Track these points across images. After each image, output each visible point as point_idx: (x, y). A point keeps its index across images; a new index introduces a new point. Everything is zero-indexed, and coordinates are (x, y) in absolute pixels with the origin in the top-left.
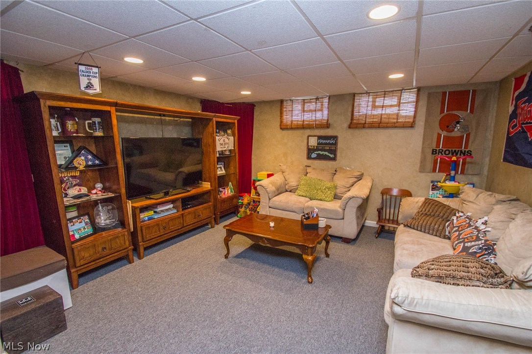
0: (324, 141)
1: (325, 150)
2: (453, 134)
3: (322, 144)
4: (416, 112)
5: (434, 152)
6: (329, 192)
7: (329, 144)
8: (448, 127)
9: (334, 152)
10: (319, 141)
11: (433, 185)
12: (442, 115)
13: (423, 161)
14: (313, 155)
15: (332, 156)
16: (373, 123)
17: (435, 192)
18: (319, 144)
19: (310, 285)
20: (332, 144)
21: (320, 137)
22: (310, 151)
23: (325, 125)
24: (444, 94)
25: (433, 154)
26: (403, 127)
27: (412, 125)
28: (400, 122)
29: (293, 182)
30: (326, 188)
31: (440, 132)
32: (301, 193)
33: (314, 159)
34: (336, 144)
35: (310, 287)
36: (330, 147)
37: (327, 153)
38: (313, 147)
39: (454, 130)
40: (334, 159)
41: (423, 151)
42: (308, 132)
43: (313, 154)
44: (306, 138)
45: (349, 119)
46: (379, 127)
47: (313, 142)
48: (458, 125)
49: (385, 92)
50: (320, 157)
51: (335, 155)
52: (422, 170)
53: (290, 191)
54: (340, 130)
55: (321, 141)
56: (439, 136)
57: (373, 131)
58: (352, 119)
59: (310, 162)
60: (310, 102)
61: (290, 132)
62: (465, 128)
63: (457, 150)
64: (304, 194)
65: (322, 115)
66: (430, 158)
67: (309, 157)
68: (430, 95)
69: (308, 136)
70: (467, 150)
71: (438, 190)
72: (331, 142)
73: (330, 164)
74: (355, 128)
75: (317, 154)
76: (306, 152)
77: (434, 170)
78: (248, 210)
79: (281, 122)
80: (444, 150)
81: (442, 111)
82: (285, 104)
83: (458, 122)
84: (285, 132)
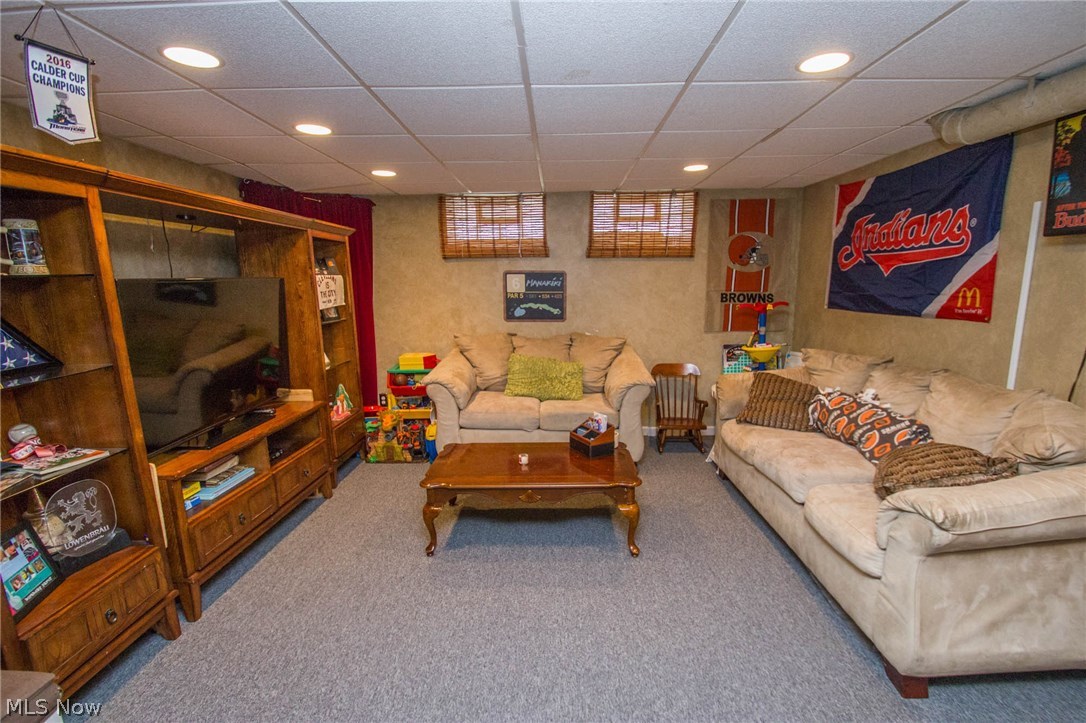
0: (539, 283)
1: (542, 301)
2: (745, 269)
3: (534, 287)
4: (694, 230)
5: (724, 298)
6: (574, 381)
7: (549, 288)
8: (741, 257)
9: (560, 303)
10: (528, 282)
11: (729, 353)
12: (732, 238)
13: (709, 314)
14: (519, 312)
15: (556, 311)
16: (628, 248)
17: (732, 363)
18: (527, 288)
19: (638, 559)
20: (555, 288)
21: (529, 276)
22: (511, 304)
23: (540, 251)
24: (733, 202)
25: (722, 301)
26: (678, 256)
27: (688, 253)
28: (674, 248)
29: (492, 370)
30: (568, 373)
31: (731, 265)
32: (518, 390)
33: (520, 318)
34: (562, 288)
35: (642, 563)
36: (550, 295)
37: (545, 307)
38: (516, 296)
39: (748, 263)
40: (561, 317)
41: (709, 297)
42: (504, 264)
43: (519, 308)
44: (500, 275)
45: (586, 240)
46: (640, 256)
47: (517, 285)
48: (754, 254)
49: (645, 193)
50: (532, 315)
51: (563, 309)
52: (709, 328)
53: (485, 390)
54: (567, 258)
55: (534, 283)
56: (730, 270)
57: (629, 263)
58: (591, 240)
59: (513, 326)
60: (506, 204)
61: (465, 265)
62: (763, 258)
63: (754, 293)
64: (525, 391)
65: (532, 229)
66: (718, 307)
67: (510, 316)
68: (713, 203)
69: (506, 274)
70: (767, 293)
71: (737, 359)
72: (554, 284)
73: (554, 327)
74: (597, 257)
75: (525, 308)
76: (502, 306)
77: (725, 329)
78: (395, 441)
79: (443, 244)
80: (737, 294)
81: (732, 232)
82: (448, 205)
83: (754, 250)
84: (452, 265)
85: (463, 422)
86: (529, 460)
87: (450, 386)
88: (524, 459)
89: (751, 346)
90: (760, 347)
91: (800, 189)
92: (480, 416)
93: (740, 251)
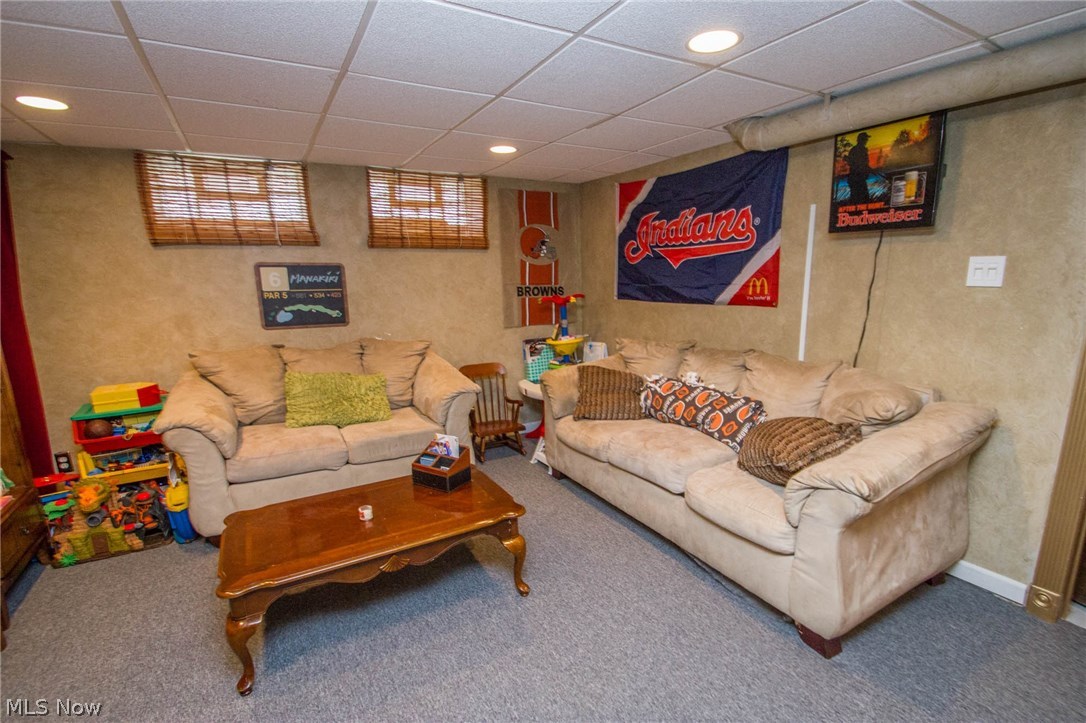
0: (309, 279)
1: (316, 302)
2: (536, 262)
3: (302, 285)
4: (485, 220)
5: (520, 292)
6: (378, 397)
7: (323, 285)
8: (532, 249)
9: (340, 303)
10: (293, 277)
11: (531, 347)
12: (523, 229)
13: (508, 307)
14: (283, 316)
15: (335, 313)
16: (416, 238)
17: (535, 358)
18: (292, 286)
19: (525, 599)
20: (331, 285)
21: (293, 269)
22: (269, 309)
23: (307, 237)
24: (520, 193)
25: (519, 295)
26: (473, 248)
27: (481, 245)
28: (465, 239)
29: (260, 396)
30: (369, 389)
31: (524, 257)
32: (306, 419)
33: (287, 325)
34: (341, 284)
35: (529, 603)
36: (325, 293)
37: (321, 308)
38: (277, 296)
39: (539, 256)
40: (342, 320)
41: (506, 291)
42: (254, 254)
43: (282, 312)
44: (251, 270)
45: (365, 226)
46: (432, 247)
47: (276, 281)
48: (544, 247)
50: (301, 320)
51: (343, 310)
52: (508, 325)
53: (251, 424)
54: (342, 247)
55: (300, 278)
56: (523, 264)
57: (419, 254)
58: (372, 227)
59: (276, 335)
60: (248, 173)
61: (190, 253)
62: (551, 251)
63: (546, 286)
64: (316, 418)
65: (289, 209)
66: (516, 301)
67: (269, 322)
68: (502, 193)
69: (258, 267)
70: (558, 286)
71: (539, 354)
72: (328, 279)
73: (334, 333)
74: (383, 247)
75: (291, 312)
76: (256, 310)
77: (524, 324)
79: (150, 224)
80: (532, 287)
81: (522, 225)
82: (151, 165)
83: (543, 243)
84: (167, 254)
85: (233, 475)
86: (374, 512)
87: (204, 428)
88: (367, 513)
89: (556, 339)
90: (565, 340)
91: (576, 185)
92: (261, 463)
93: (532, 243)
